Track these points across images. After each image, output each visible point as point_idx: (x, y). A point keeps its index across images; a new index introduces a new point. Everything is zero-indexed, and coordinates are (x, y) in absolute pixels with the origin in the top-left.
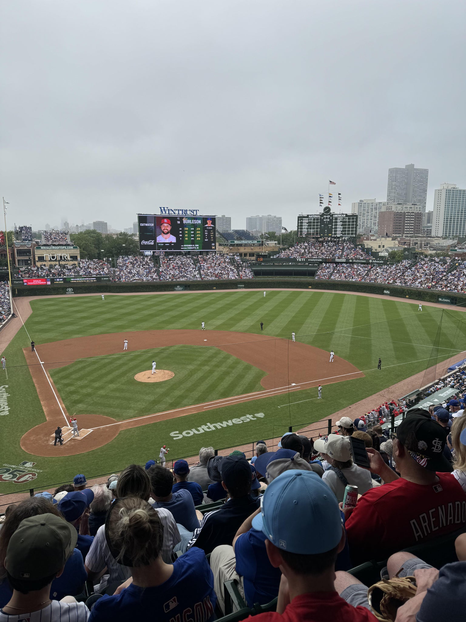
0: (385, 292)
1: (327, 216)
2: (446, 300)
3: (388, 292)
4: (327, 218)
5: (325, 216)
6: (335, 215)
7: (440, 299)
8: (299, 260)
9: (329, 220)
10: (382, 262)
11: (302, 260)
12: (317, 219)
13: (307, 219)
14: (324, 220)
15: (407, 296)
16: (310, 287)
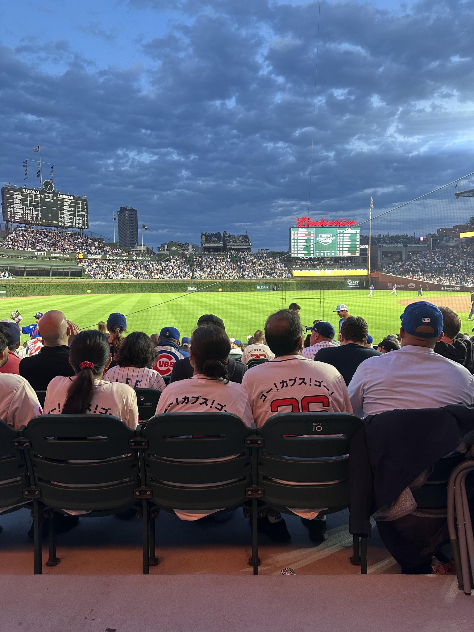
0: (190, 288)
1: (50, 195)
2: (264, 287)
3: (194, 288)
4: (49, 197)
5: (47, 194)
6: (59, 194)
7: (258, 287)
8: (37, 254)
9: (52, 201)
10: (150, 259)
11: (42, 254)
12: (36, 197)
13: (20, 194)
14: (46, 200)
15: (220, 290)
16: (89, 291)
